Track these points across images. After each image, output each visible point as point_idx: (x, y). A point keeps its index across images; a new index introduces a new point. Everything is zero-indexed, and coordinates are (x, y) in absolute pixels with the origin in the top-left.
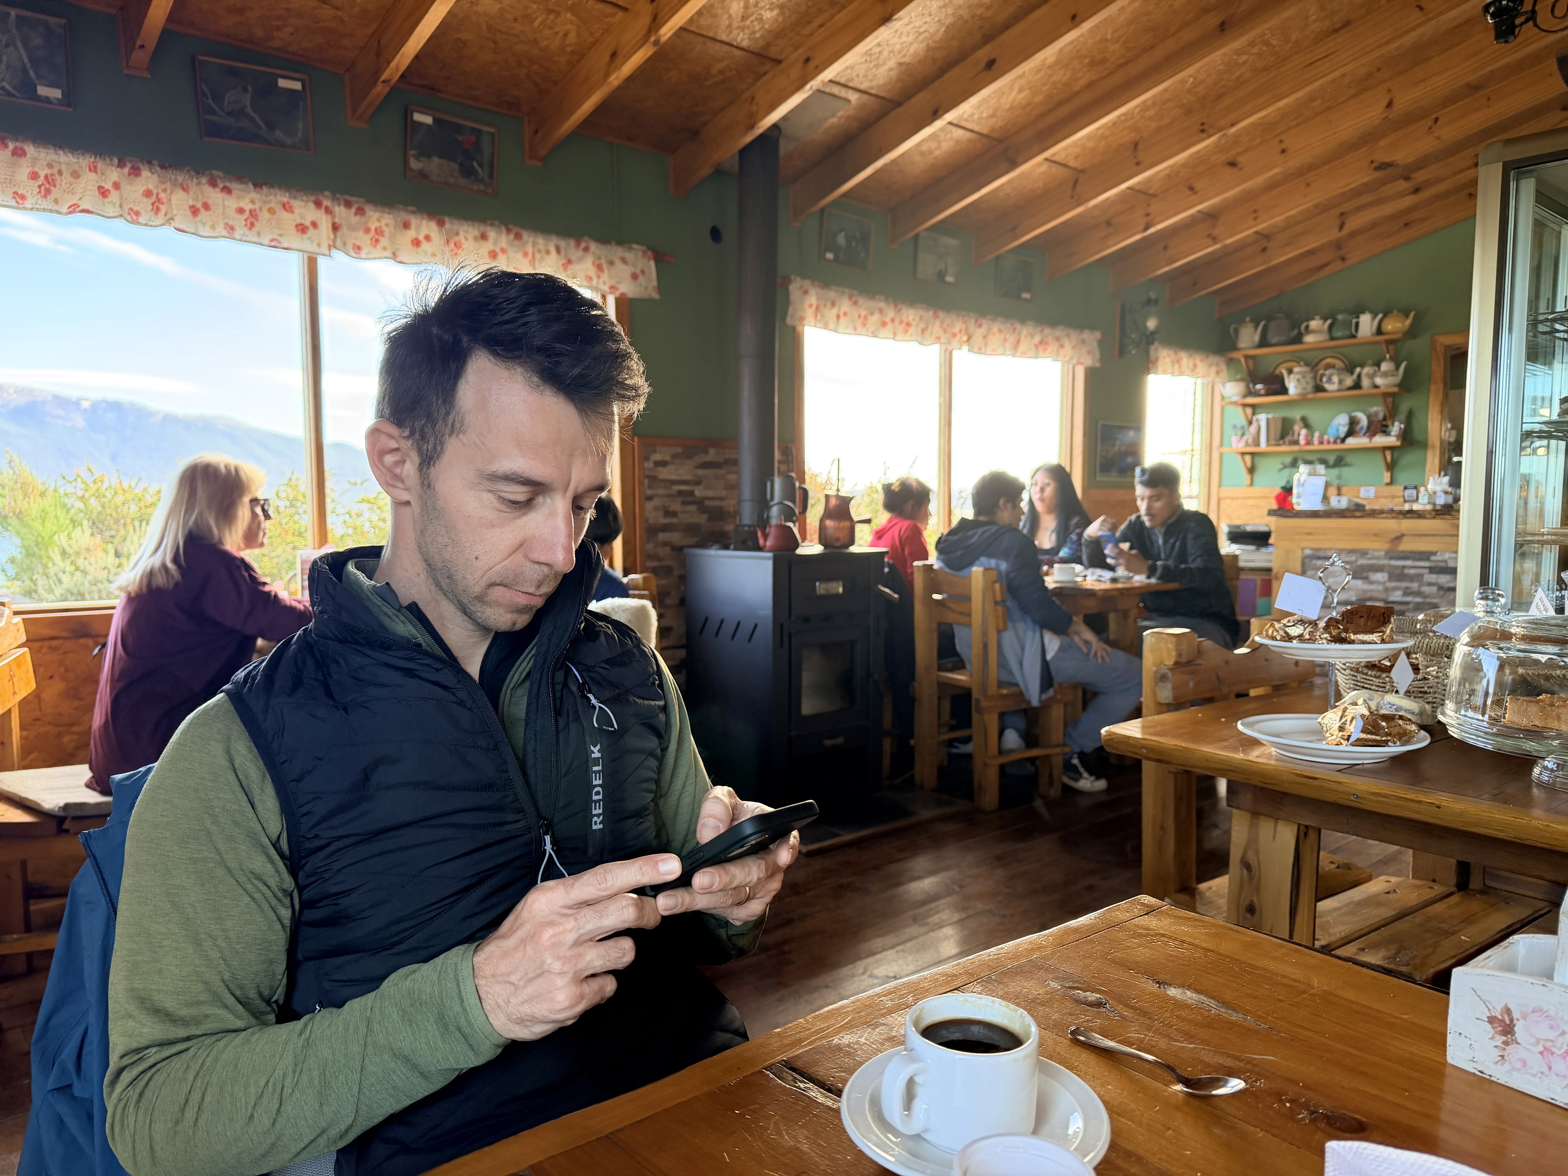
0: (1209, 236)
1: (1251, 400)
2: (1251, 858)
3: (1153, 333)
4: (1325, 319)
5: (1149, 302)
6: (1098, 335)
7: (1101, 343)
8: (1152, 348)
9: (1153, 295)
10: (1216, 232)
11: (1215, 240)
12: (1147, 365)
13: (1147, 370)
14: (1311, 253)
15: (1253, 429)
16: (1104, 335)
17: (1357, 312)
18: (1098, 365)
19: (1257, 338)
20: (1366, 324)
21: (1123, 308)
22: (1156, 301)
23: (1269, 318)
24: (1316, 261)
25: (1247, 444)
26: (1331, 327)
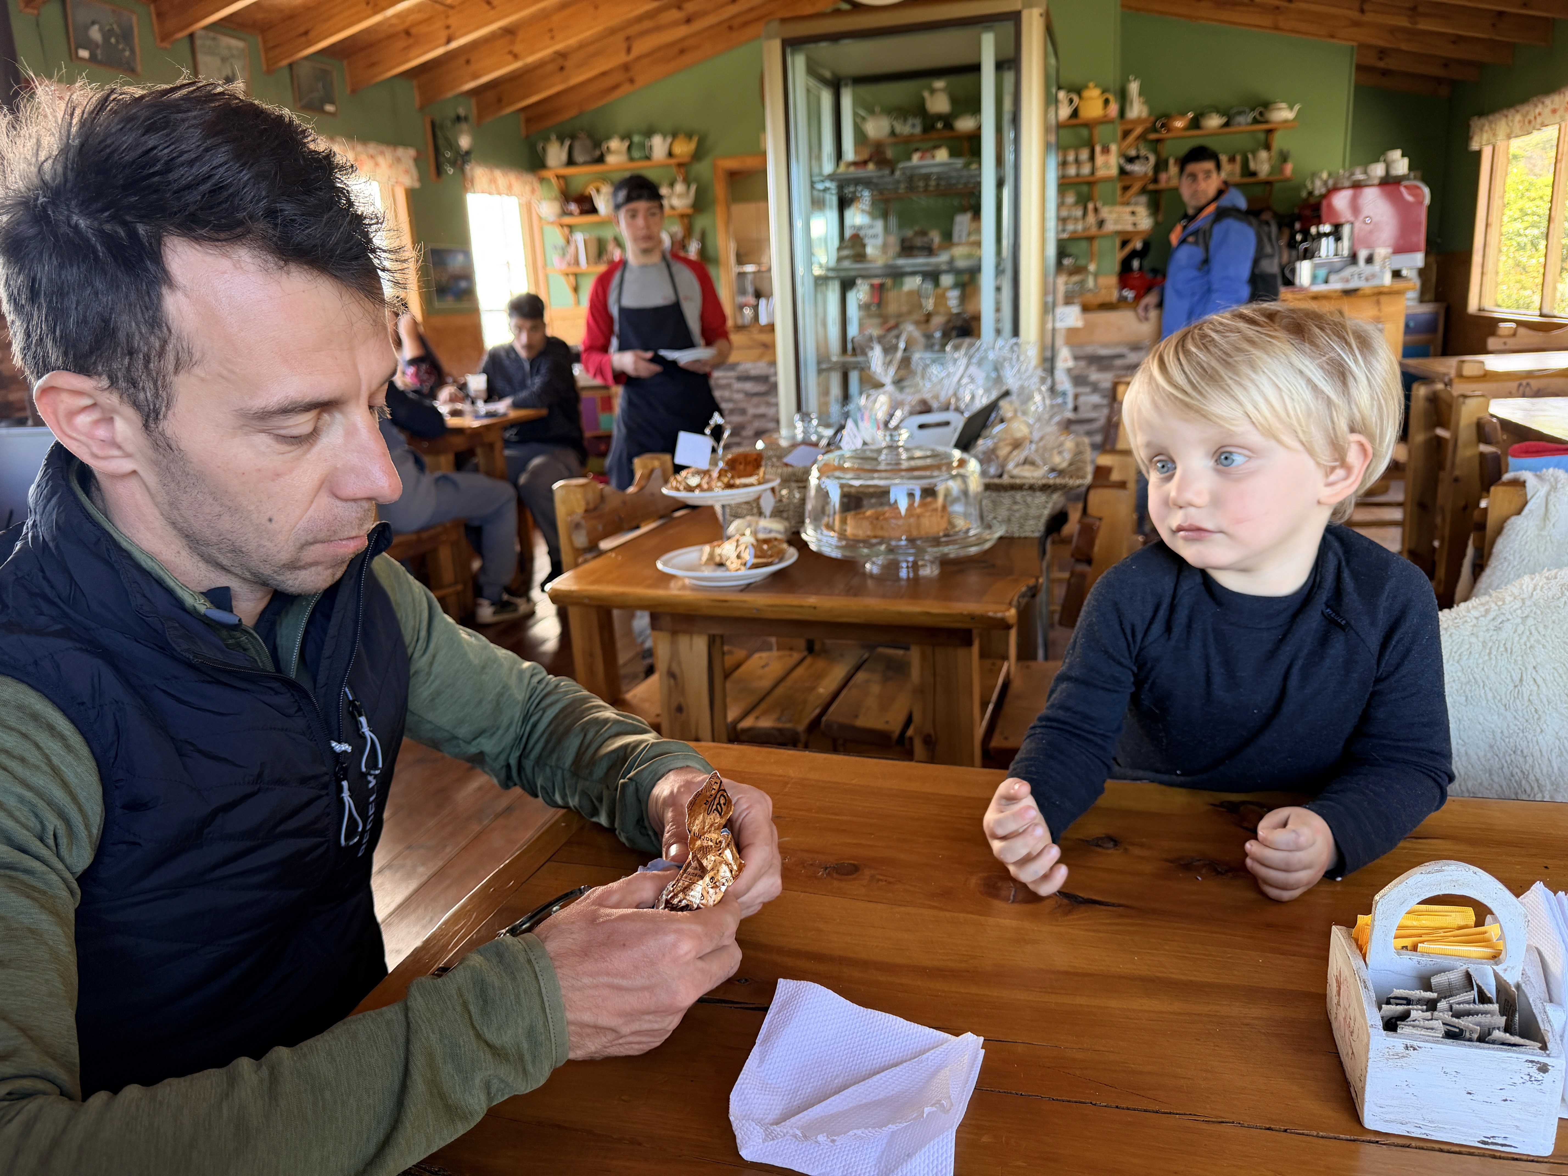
0: (510, 52)
1: (567, 220)
2: (675, 668)
3: (468, 153)
4: (623, 138)
5: (458, 119)
6: (412, 152)
7: (417, 160)
8: (468, 168)
9: (462, 111)
10: (517, 48)
11: (516, 57)
12: (464, 183)
13: (465, 190)
14: (604, 74)
15: (572, 249)
16: (419, 153)
17: (649, 133)
18: (417, 185)
19: (564, 156)
20: (659, 146)
21: (433, 125)
22: (466, 119)
23: (573, 137)
24: (608, 82)
25: (569, 264)
26: (629, 148)
